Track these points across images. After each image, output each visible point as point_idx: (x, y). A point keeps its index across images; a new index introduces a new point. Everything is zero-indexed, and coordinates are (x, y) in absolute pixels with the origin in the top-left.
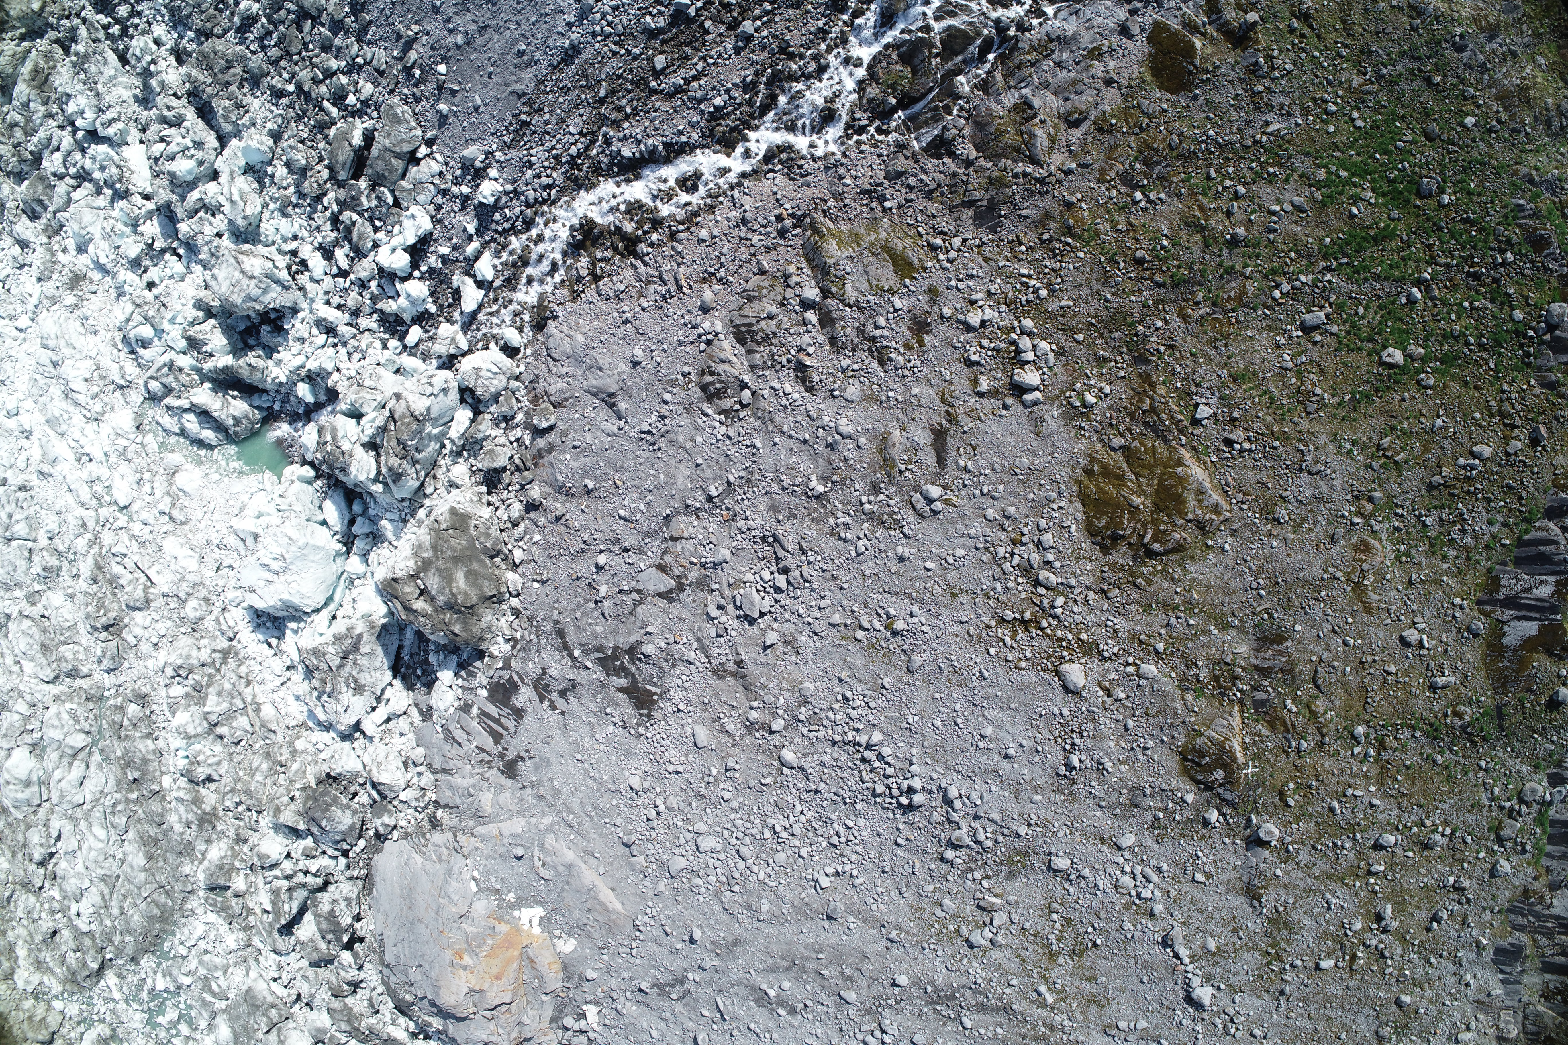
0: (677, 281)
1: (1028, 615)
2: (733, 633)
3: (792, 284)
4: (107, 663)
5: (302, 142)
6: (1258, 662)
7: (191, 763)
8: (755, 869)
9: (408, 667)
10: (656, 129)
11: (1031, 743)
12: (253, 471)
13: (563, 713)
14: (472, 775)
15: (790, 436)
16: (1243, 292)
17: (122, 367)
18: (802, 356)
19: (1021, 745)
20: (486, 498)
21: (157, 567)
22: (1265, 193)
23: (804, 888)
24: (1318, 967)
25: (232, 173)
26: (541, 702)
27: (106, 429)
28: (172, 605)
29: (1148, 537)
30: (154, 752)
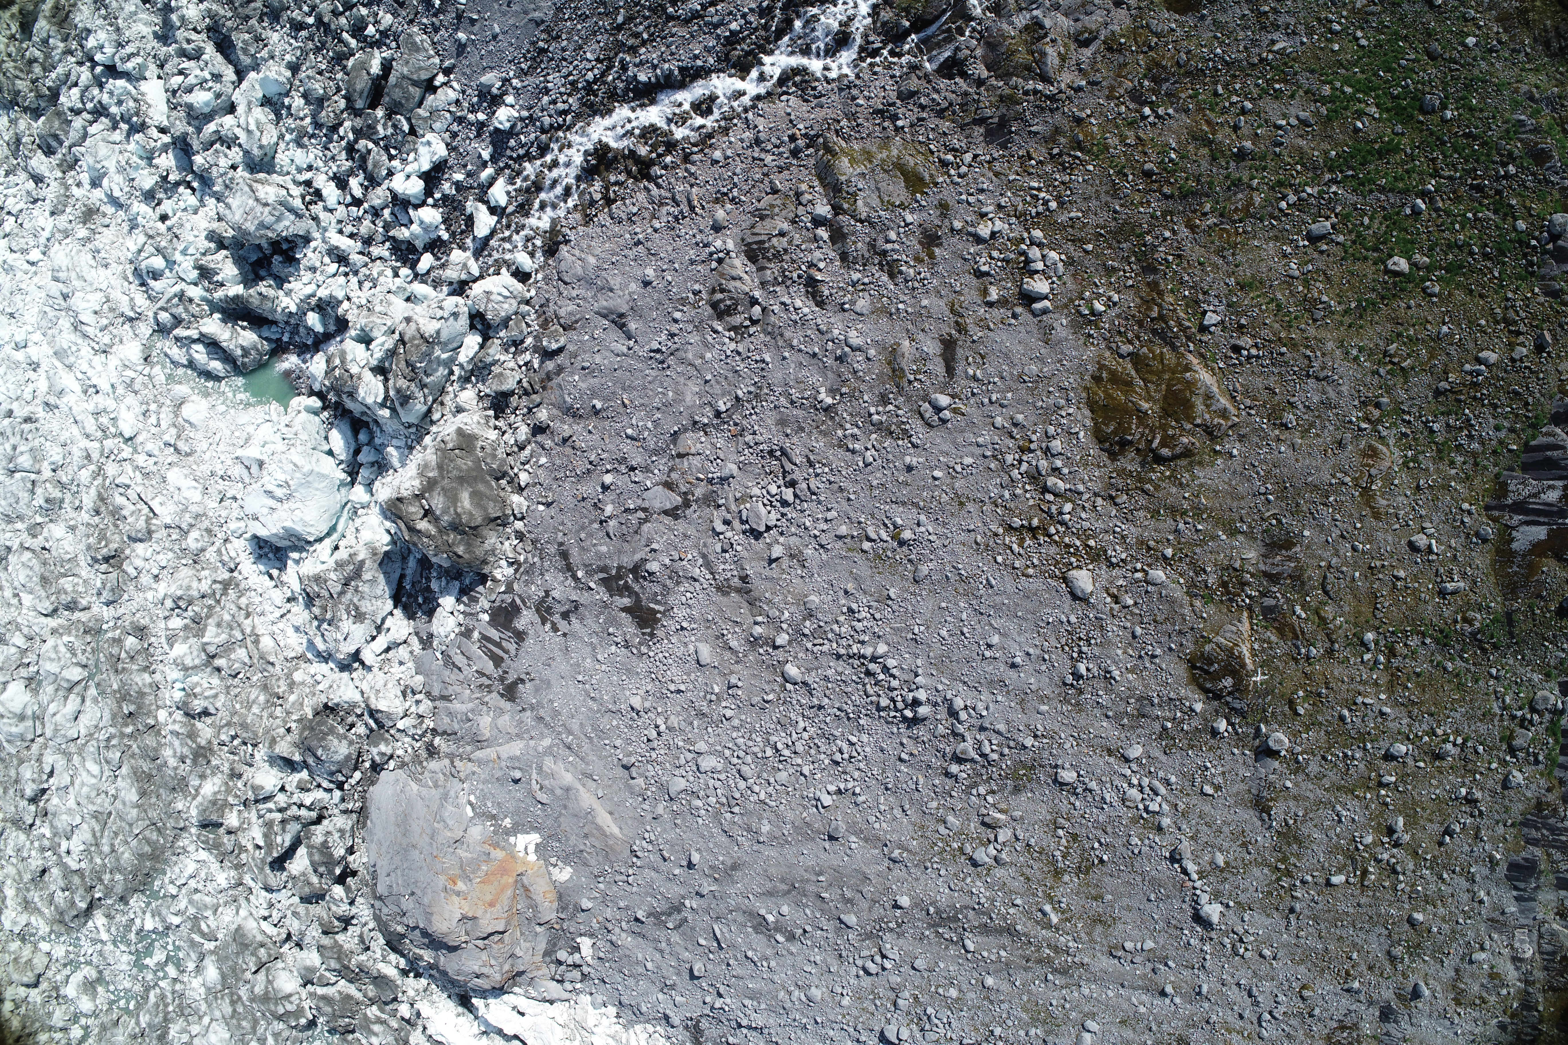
0: (689, 202)
1: (1035, 522)
2: (739, 548)
3: (804, 201)
4: (106, 595)
5: (320, 73)
6: (1267, 568)
7: (188, 695)
8: (756, 788)
9: (410, 596)
10: (672, 54)
11: (1038, 652)
12: (260, 403)
13: (565, 635)
14: (471, 700)
15: (800, 351)
16: (1250, 203)
17: (132, 299)
18: (813, 271)
19: (1028, 654)
20: (492, 422)
21: (160, 498)
22: (1271, 108)
23: (805, 808)
24: (1328, 884)
25: (249, 103)
26: (543, 624)
27: (113, 361)
28: (174, 537)
29: (1157, 441)
30: (150, 685)
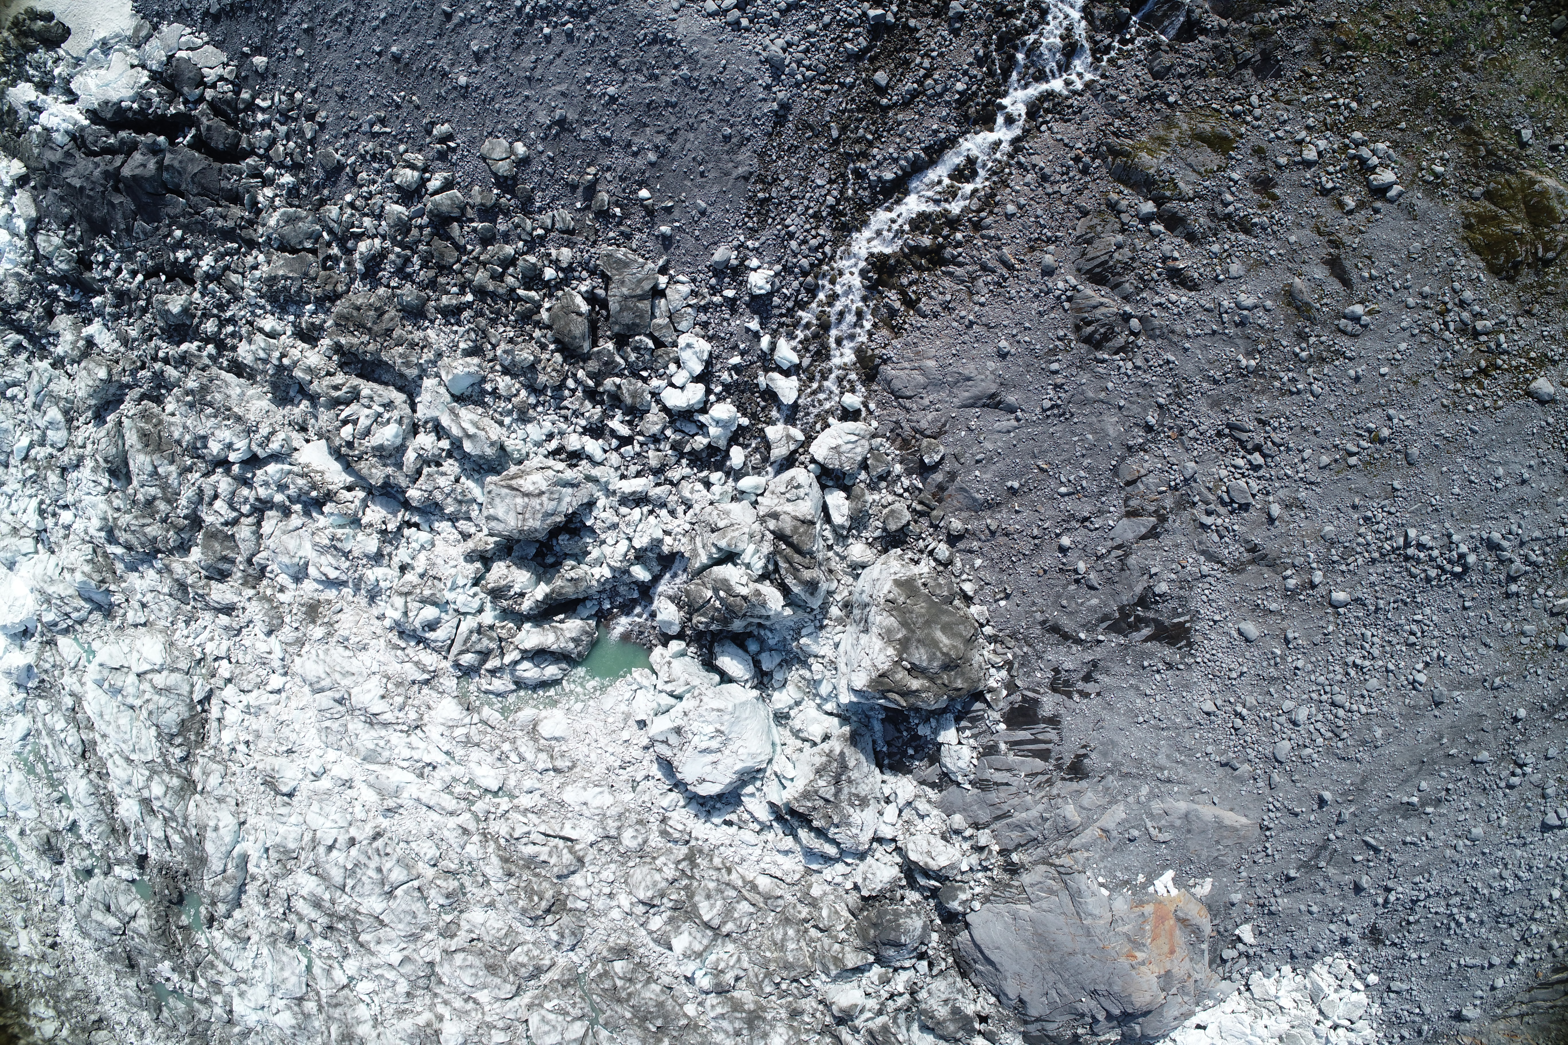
0: (1005, 263)
1: (1482, 364)
2: (1236, 527)
3: (1124, 208)
4: (567, 942)
7: (716, 976)
8: (1355, 707)
10: (909, 140)
11: (1537, 460)
13: (1098, 694)
14: (1036, 803)
15: (1198, 335)
17: (416, 663)
18: (1170, 263)
19: (1530, 466)
21: (568, 825)
23: (1404, 696)
25: (452, 410)
26: (1070, 697)
27: (434, 731)
28: (607, 849)
29: (1540, 251)
30: (662, 991)
